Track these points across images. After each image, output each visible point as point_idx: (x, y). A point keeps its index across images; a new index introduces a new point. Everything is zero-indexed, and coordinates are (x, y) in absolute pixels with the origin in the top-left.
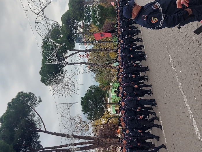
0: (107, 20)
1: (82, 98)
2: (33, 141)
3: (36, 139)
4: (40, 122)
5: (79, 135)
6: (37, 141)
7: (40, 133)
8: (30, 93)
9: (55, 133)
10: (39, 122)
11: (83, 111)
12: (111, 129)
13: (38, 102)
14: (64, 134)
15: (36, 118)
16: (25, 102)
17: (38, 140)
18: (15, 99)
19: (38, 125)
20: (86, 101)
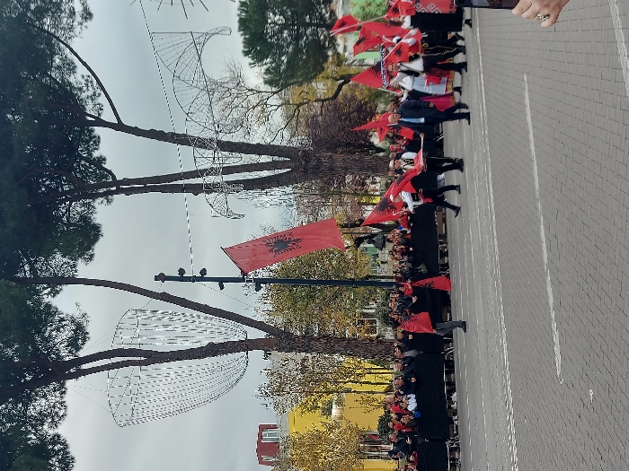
1: (243, 4)
2: (80, 155)
4: (95, 93)
6: (91, 155)
9: (153, 131)
10: (90, 93)
11: (246, 53)
15: (80, 79)
19: (90, 101)
20: (256, 17)
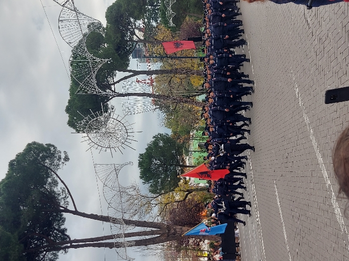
0: (187, 18)
1: (141, 155)
2: (54, 228)
3: (58, 224)
4: (66, 196)
5: (134, 220)
6: (60, 228)
7: (65, 215)
8: (49, 145)
9: (92, 215)
10: (64, 196)
11: (141, 178)
12: (190, 210)
13: (62, 160)
14: (108, 217)
15: (59, 189)
16: (39, 161)
17: (62, 227)
18: (22, 155)
19: (63, 200)
20: (147, 161)
